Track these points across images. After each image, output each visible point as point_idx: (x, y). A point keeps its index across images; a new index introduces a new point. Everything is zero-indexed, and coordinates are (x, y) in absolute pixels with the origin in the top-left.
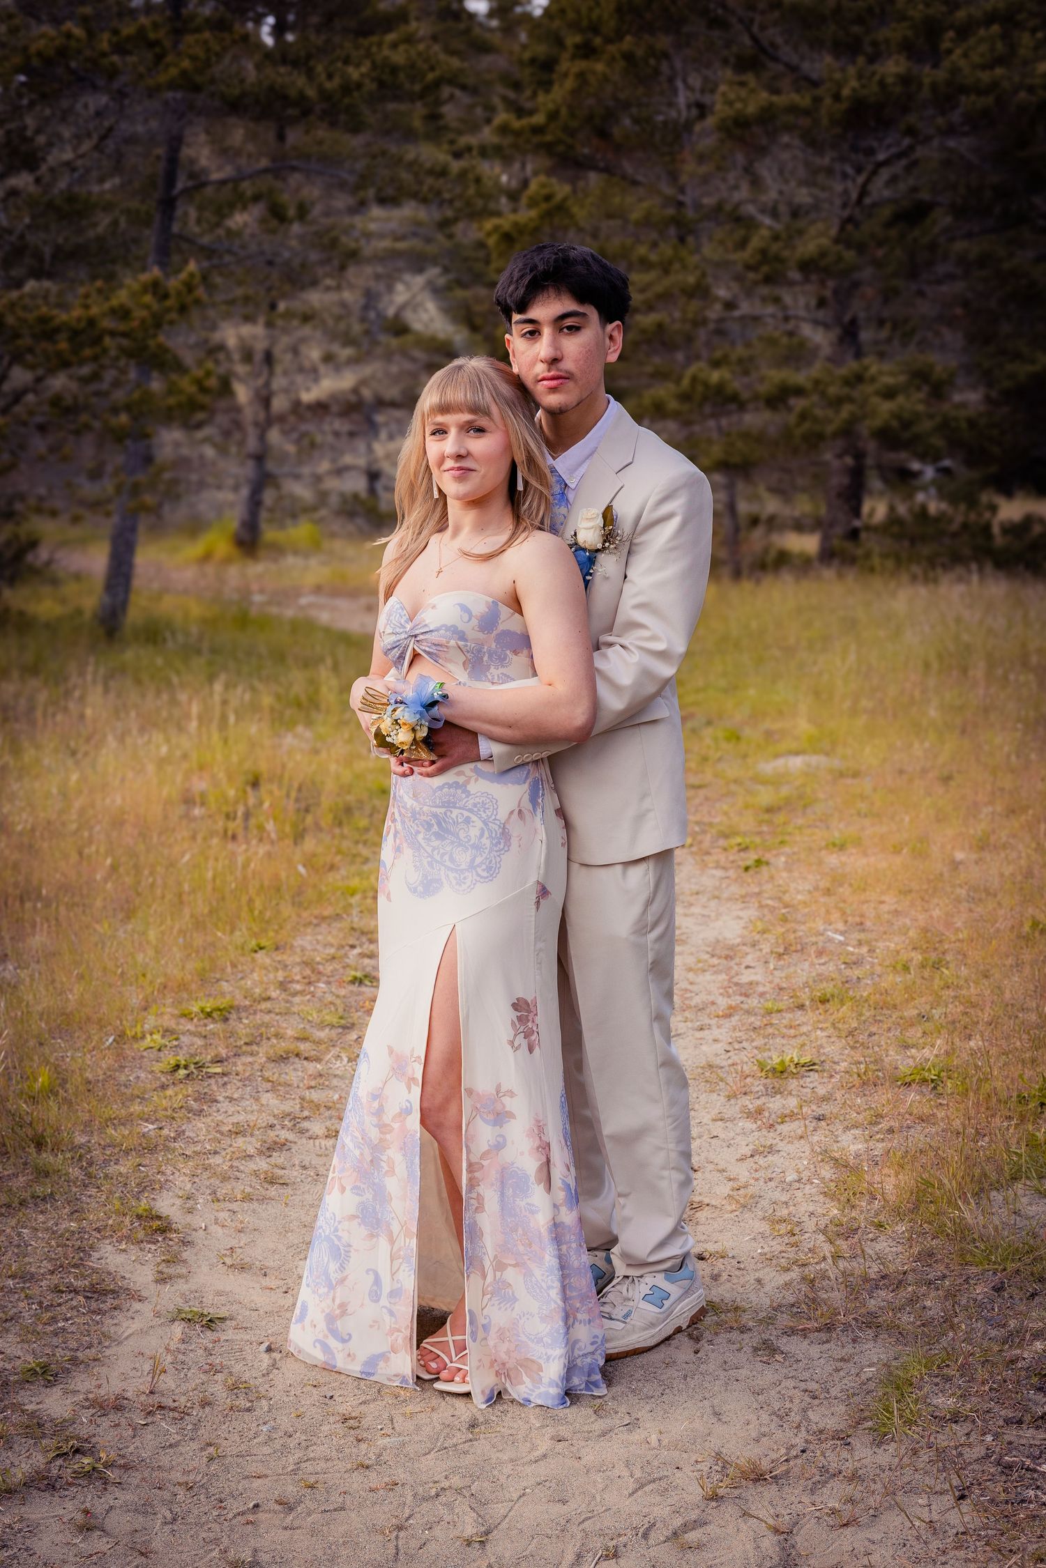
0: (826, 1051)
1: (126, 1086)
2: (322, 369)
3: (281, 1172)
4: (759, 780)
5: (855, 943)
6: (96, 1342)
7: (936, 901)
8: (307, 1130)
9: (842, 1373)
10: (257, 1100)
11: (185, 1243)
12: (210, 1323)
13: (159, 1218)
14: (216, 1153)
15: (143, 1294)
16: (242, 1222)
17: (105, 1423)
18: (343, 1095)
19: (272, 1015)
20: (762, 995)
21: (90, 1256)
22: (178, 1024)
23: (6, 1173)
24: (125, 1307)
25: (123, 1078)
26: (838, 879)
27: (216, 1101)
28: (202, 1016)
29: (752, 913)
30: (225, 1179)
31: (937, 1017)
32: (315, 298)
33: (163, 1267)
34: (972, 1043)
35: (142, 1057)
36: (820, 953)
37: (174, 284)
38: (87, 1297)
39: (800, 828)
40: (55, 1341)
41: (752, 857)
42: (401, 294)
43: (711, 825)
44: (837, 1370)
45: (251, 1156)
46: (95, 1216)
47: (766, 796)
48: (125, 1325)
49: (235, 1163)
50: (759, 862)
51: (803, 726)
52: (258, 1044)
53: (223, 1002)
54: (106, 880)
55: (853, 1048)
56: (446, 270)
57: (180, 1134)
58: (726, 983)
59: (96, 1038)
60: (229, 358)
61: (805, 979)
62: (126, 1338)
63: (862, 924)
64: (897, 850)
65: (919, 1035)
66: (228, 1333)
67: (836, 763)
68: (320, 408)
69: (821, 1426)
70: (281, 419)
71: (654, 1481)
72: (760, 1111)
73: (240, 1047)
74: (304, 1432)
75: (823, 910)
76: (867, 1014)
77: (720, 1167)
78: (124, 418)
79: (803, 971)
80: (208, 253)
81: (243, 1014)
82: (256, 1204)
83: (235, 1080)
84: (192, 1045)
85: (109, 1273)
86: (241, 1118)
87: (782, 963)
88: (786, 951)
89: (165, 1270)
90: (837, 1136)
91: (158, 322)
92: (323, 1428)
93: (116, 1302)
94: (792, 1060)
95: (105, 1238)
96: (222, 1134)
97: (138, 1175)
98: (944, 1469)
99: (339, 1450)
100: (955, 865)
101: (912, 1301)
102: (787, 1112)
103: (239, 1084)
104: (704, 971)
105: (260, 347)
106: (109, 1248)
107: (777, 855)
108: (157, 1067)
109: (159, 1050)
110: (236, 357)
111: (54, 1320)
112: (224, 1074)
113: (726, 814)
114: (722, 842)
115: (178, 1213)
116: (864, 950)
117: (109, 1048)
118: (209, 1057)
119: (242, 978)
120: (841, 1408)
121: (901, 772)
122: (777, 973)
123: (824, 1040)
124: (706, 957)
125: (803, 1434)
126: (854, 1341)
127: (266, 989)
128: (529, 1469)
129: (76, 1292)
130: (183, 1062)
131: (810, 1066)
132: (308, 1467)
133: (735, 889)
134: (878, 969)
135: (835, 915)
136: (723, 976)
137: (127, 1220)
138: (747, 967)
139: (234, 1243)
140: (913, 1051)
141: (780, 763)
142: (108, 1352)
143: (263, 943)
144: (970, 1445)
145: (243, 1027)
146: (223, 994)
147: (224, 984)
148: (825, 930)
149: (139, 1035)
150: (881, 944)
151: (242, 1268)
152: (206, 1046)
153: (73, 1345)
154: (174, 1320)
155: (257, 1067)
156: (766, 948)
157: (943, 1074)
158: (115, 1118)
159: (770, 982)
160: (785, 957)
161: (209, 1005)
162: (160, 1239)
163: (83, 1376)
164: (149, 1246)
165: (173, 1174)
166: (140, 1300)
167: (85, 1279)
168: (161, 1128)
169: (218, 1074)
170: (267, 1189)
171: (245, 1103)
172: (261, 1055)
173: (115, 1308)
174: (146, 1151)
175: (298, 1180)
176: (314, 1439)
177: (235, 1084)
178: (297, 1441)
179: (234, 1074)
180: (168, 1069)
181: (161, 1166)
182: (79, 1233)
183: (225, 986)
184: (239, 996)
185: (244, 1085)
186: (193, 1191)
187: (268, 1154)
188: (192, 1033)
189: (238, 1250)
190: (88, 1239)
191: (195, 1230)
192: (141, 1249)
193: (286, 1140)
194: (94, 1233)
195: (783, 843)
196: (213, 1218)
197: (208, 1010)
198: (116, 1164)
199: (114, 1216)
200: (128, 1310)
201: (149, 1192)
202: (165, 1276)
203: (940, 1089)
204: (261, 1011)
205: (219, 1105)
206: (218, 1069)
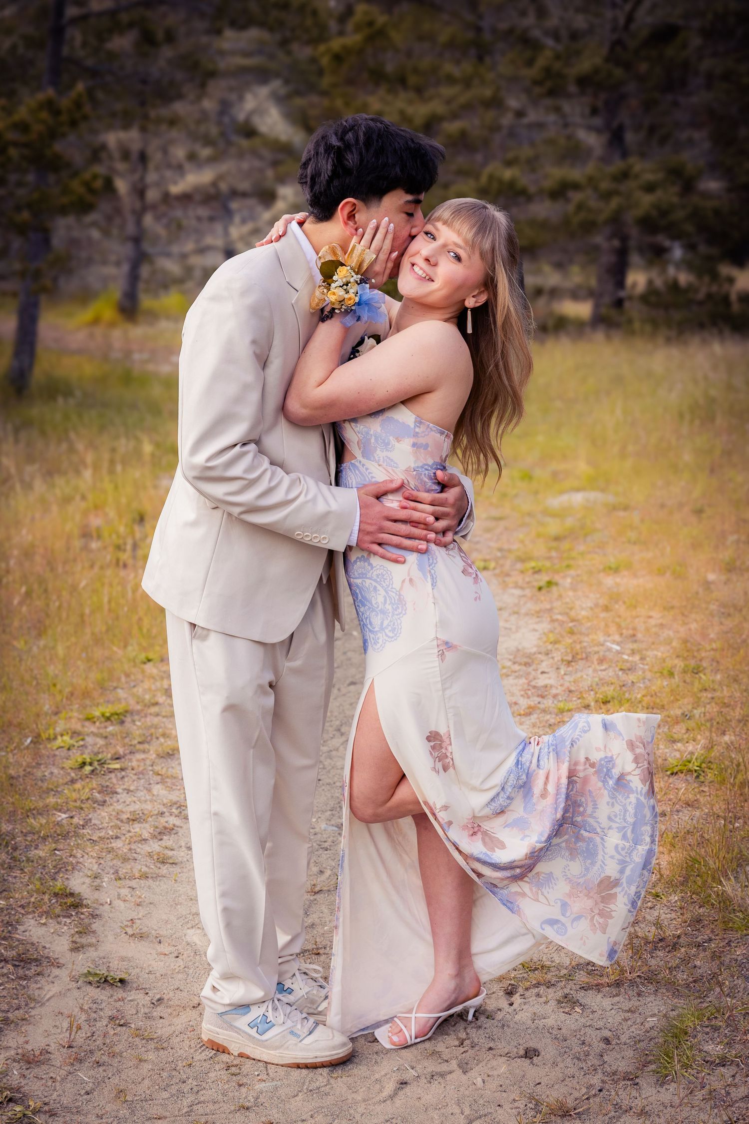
1: (42, 781)
2: (187, 166)
3: (170, 853)
4: (547, 513)
5: (629, 652)
6: (23, 1004)
7: (693, 616)
9: (629, 1023)
10: (149, 790)
11: (94, 916)
13: (72, 894)
14: (117, 837)
15: (61, 961)
16: (140, 897)
17: (32, 1074)
19: (160, 718)
20: (555, 696)
21: (17, 929)
22: (83, 726)
24: (46, 972)
25: (39, 774)
26: (615, 597)
28: (103, 719)
29: (545, 626)
30: (125, 860)
31: (697, 716)
32: (180, 108)
33: (77, 938)
34: (726, 738)
35: (55, 756)
36: (601, 661)
37: (65, 103)
38: (14, 966)
39: (582, 554)
41: (544, 578)
42: (250, 103)
43: (510, 551)
44: (626, 1020)
45: (145, 840)
46: (20, 895)
47: (554, 527)
48: (46, 988)
49: (133, 846)
50: (550, 584)
51: (582, 467)
52: (148, 743)
53: (119, 708)
54: (21, 603)
56: (287, 82)
57: (87, 822)
58: (526, 687)
59: (17, 740)
60: (111, 157)
61: (589, 683)
62: (48, 1000)
63: (634, 635)
64: (661, 572)
65: (684, 731)
67: (610, 499)
68: (186, 198)
69: (614, 1068)
70: (154, 207)
71: (480, 1117)
73: (135, 746)
74: (196, 1078)
75: (602, 624)
78: (25, 215)
79: (587, 675)
80: (94, 73)
82: (150, 881)
83: (131, 774)
84: (95, 744)
85: (33, 944)
86: (137, 807)
87: (570, 669)
88: (573, 659)
89: (78, 940)
91: (53, 134)
92: (210, 1075)
93: (39, 969)
95: (28, 913)
96: (122, 821)
97: (54, 858)
98: (716, 1106)
99: (224, 1094)
100: (707, 585)
101: (686, 960)
103: (135, 777)
104: (508, 676)
105: (136, 147)
106: (32, 922)
107: (564, 577)
108: (68, 764)
109: (69, 749)
110: (116, 155)
112: (122, 769)
113: (522, 542)
114: (519, 566)
115: (88, 890)
116: (637, 658)
117: (27, 748)
118: (109, 756)
119: (134, 686)
120: (629, 1053)
121: (662, 506)
122: (567, 678)
124: (509, 664)
125: (600, 1075)
126: (639, 995)
127: (154, 696)
128: (379, 1108)
129: (6, 961)
130: (88, 760)
132: (199, 1109)
133: (530, 606)
134: (649, 675)
135: (613, 629)
136: (523, 681)
137: (46, 897)
138: (543, 673)
139: (133, 915)
140: (679, 745)
141: (564, 499)
142: (33, 1013)
143: (151, 656)
144: (735, 1086)
145: (136, 728)
146: (119, 700)
147: (119, 691)
148: (605, 641)
149: (52, 737)
150: (649, 653)
151: (141, 936)
152: (107, 745)
155: (148, 762)
156: (557, 656)
157: (704, 765)
158: (34, 809)
159: (561, 685)
160: (573, 664)
161: (108, 710)
162: (73, 914)
163: (14, 1034)
164: (65, 920)
165: (83, 856)
166: (58, 967)
167: (13, 950)
168: (72, 817)
169: (117, 769)
170: (160, 868)
171: (140, 794)
172: (151, 752)
173: (38, 974)
174: (60, 837)
175: (185, 860)
176: (204, 1084)
177: (131, 777)
178: (190, 1087)
179: (130, 768)
180: (77, 765)
181: (73, 850)
182: (7, 909)
183: (121, 693)
184: (132, 702)
185: (139, 778)
186: (100, 871)
187: (159, 837)
188: (95, 734)
189: (137, 921)
190: (15, 915)
191: (102, 905)
192: (58, 923)
193: (174, 825)
194: (19, 909)
195: (568, 567)
196: (116, 894)
197: (108, 715)
198: (36, 848)
199: (35, 894)
200: (49, 976)
201: (63, 872)
202: (78, 945)
203: (702, 778)
204: (151, 714)
205: (118, 796)
206: (117, 765)
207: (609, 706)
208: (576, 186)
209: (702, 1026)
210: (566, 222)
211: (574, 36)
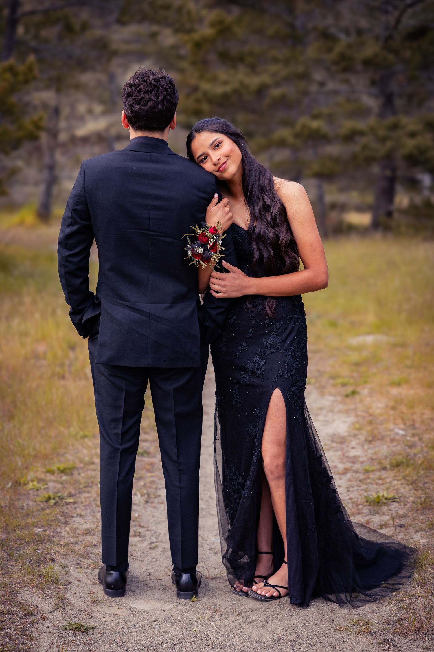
0: (401, 491)
1: (22, 509)
4: (350, 348)
5: (411, 435)
11: (67, 590)
12: (86, 630)
14: (76, 543)
15: (47, 615)
18: (140, 514)
20: (362, 462)
21: (17, 596)
22: (46, 476)
24: (39, 622)
25: (19, 505)
26: (399, 401)
27: (73, 517)
28: (59, 472)
29: (352, 419)
30: (83, 557)
33: (57, 602)
35: (29, 494)
36: (392, 441)
39: (374, 374)
41: (349, 390)
43: (325, 372)
46: (17, 576)
47: (354, 357)
49: (88, 549)
50: (354, 393)
51: (371, 318)
52: (91, 487)
53: (69, 464)
55: (415, 490)
57: (56, 533)
58: (342, 457)
59: (2, 484)
61: (385, 454)
63: (414, 425)
64: (430, 386)
66: (96, 636)
67: (391, 339)
73: (81, 489)
75: (392, 418)
76: (422, 472)
79: (383, 449)
81: (80, 471)
83: (81, 506)
84: (55, 487)
85: (29, 605)
87: (371, 445)
88: (372, 439)
90: (412, 536)
94: (383, 496)
95: (23, 587)
96: (79, 534)
97: (36, 554)
102: (383, 523)
103: (83, 508)
106: (27, 592)
107: (363, 389)
108: (38, 499)
109: (38, 490)
112: (75, 503)
113: (333, 366)
114: (332, 382)
115: (61, 574)
116: (416, 439)
117: (10, 489)
118: (66, 494)
119: (77, 452)
121: (428, 344)
122: (370, 451)
123: (400, 486)
124: (329, 442)
126: (432, 639)
127: (92, 458)
129: (13, 614)
130: (52, 497)
131: (393, 500)
133: (341, 407)
134: (425, 449)
135: (399, 421)
136: (339, 453)
137: (35, 577)
138: (353, 448)
141: (360, 339)
143: (87, 433)
145: (81, 477)
146: (68, 460)
147: (67, 455)
148: (394, 428)
149: (26, 482)
150: (425, 436)
151: (99, 602)
152: (64, 487)
155: (92, 499)
156: (362, 438)
158: (19, 526)
159: (366, 456)
160: (373, 442)
161: (62, 466)
162: (53, 587)
164: (47, 591)
165: (55, 554)
167: (17, 608)
168: (45, 531)
169: (72, 503)
172: (93, 492)
173: (35, 623)
174: (39, 542)
177: (81, 508)
179: (80, 502)
180: (44, 500)
181: (48, 550)
182: (10, 584)
183: (69, 457)
184: (77, 461)
185: (87, 509)
186: (67, 563)
188: (53, 481)
189: (95, 593)
190: (15, 587)
192: (44, 593)
194: (17, 584)
195: (366, 382)
197: (62, 468)
198: (23, 549)
199: (27, 575)
201: (44, 563)
202: (59, 606)
204: (91, 470)
205: (74, 519)
206: (71, 500)
207: (399, 468)
208: (361, 133)
210: (354, 157)
211: (360, 32)
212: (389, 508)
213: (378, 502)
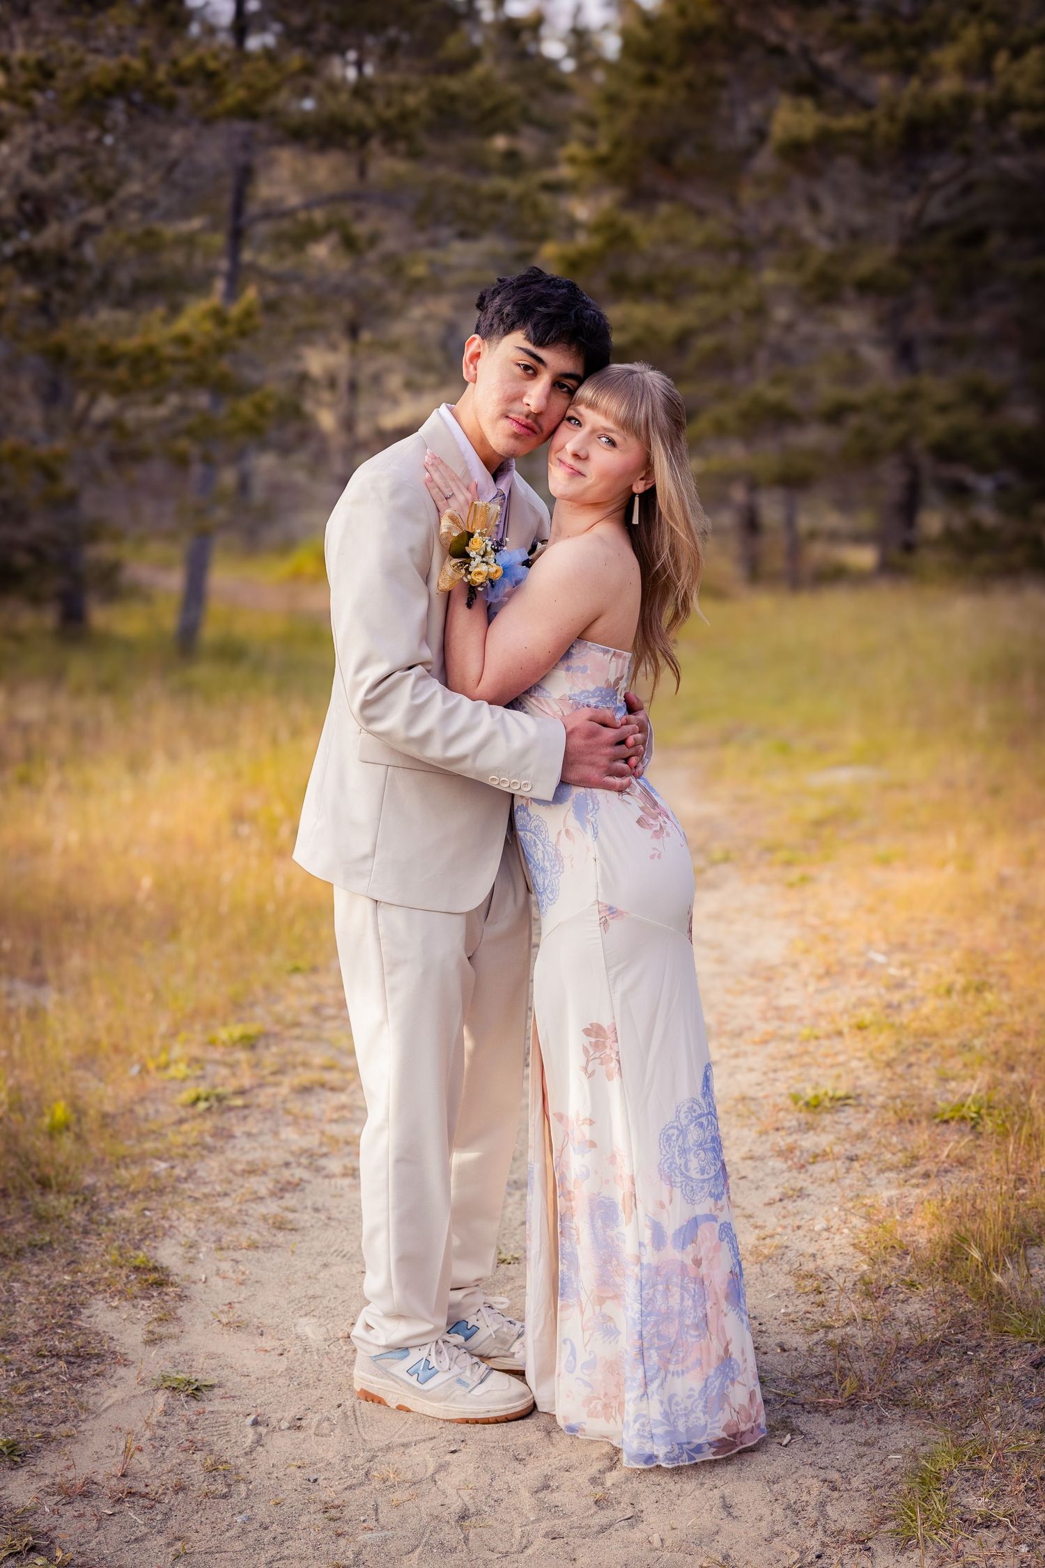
0: (862, 1082)
1: (144, 1120)
2: (404, 395)
3: (290, 1216)
4: (808, 792)
5: (898, 964)
6: (72, 1414)
8: (324, 1168)
9: (865, 1460)
10: (276, 1134)
11: (181, 1298)
12: (197, 1391)
13: (157, 1269)
14: (226, 1194)
15: (130, 1358)
16: (243, 1273)
17: (69, 1512)
19: (301, 1042)
20: (800, 1020)
21: (80, 1313)
22: (205, 1052)
23: (9, 1217)
24: (109, 1372)
25: (142, 1112)
27: (233, 1137)
28: (229, 1044)
29: (793, 931)
30: (232, 1223)
31: (978, 1047)
32: (397, 329)
33: (154, 1327)
34: (1015, 1076)
35: (165, 1089)
36: (861, 976)
38: (69, 1363)
40: (28, 1414)
41: (796, 873)
43: (755, 839)
44: (860, 1456)
45: (261, 1198)
46: (91, 1268)
47: (814, 810)
48: (106, 1394)
49: (244, 1207)
50: (804, 879)
52: (283, 1074)
53: (252, 1030)
55: (891, 1080)
57: (191, 1174)
58: (764, 1007)
61: (844, 1004)
62: (105, 1410)
63: (905, 944)
64: (942, 867)
65: (959, 1066)
66: (214, 1404)
67: (884, 775)
69: (840, 1525)
70: (366, 444)
72: (791, 1150)
73: (265, 1077)
74: (282, 1523)
75: (865, 929)
76: (907, 1042)
77: (748, 1212)
79: (843, 995)
81: (272, 1042)
82: (261, 1252)
83: (257, 1114)
84: (217, 1075)
85: (97, 1334)
86: (257, 1155)
87: (822, 985)
88: (826, 973)
89: (157, 1330)
90: (870, 1180)
91: (220, 349)
92: (301, 1519)
93: (100, 1368)
94: (826, 1094)
95: (98, 1292)
96: (235, 1173)
97: (142, 1220)
99: (316, 1547)
100: (1002, 881)
102: (819, 1151)
103: (260, 1117)
104: (743, 993)
106: (101, 1304)
107: (823, 871)
108: (178, 1099)
109: (183, 1081)
111: (30, 1389)
112: (246, 1107)
113: (773, 827)
114: (766, 857)
115: (179, 1263)
116: (906, 972)
117: (132, 1078)
118: (231, 1090)
119: (274, 1003)
120: (862, 1504)
122: (816, 997)
123: (861, 1071)
124: (746, 978)
125: (819, 1535)
126: (878, 1421)
127: (298, 1015)
129: (58, 1356)
130: (204, 1095)
131: (845, 1101)
134: (919, 993)
135: (878, 935)
136: (762, 999)
137: (124, 1272)
138: (787, 990)
139: (233, 1297)
140: (953, 1084)
142: (83, 1427)
143: (300, 964)
144: (1002, 1557)
145: (270, 1055)
146: (253, 1020)
147: (255, 1008)
148: (867, 950)
149: (165, 1065)
150: (924, 966)
151: (238, 1326)
152: (230, 1077)
153: (47, 1418)
154: (157, 1389)
155: (279, 1098)
156: (806, 969)
157: (983, 1111)
158: (127, 1156)
159: (809, 1006)
160: (827, 979)
161: (239, 1032)
162: (155, 1294)
163: (53, 1456)
164: (143, 1302)
165: (178, 1219)
166: (125, 1365)
167: (70, 1341)
168: (173, 1167)
169: (239, 1106)
170: (275, 1235)
171: (262, 1139)
172: (285, 1085)
173: (98, 1375)
174: (154, 1193)
175: (309, 1224)
176: (292, 1532)
177: (255, 1117)
178: (272, 1535)
179: (256, 1106)
180: (188, 1102)
181: (166, 1210)
182: (72, 1287)
183: (257, 1010)
184: (269, 1021)
185: (265, 1119)
186: (197, 1238)
187: (279, 1195)
188: (216, 1062)
189: (237, 1305)
190: (81, 1294)
191: (194, 1282)
192: (134, 1306)
193: (301, 1180)
194: (87, 1287)
195: (827, 859)
196: (215, 1268)
197: (237, 1038)
198: (122, 1207)
199: (110, 1268)
200: (112, 1377)
201: (151, 1239)
202: (156, 1336)
203: (980, 1128)
204: (291, 1038)
205: (235, 1141)
206: (239, 1102)
207: (865, 1033)
209: (960, 1470)
212: (836, 1118)
213: (816, 1107)
